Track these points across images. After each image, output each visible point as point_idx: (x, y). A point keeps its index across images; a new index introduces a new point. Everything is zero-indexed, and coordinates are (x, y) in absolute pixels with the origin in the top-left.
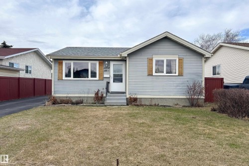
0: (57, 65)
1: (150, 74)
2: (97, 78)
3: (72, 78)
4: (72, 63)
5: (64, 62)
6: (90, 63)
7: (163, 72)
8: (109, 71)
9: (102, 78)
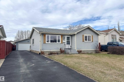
0: (43, 36)
1: (83, 41)
2: (60, 42)
3: (50, 42)
4: (50, 35)
5: (46, 35)
6: (57, 36)
7: (87, 41)
8: (65, 40)
9: (62, 43)
